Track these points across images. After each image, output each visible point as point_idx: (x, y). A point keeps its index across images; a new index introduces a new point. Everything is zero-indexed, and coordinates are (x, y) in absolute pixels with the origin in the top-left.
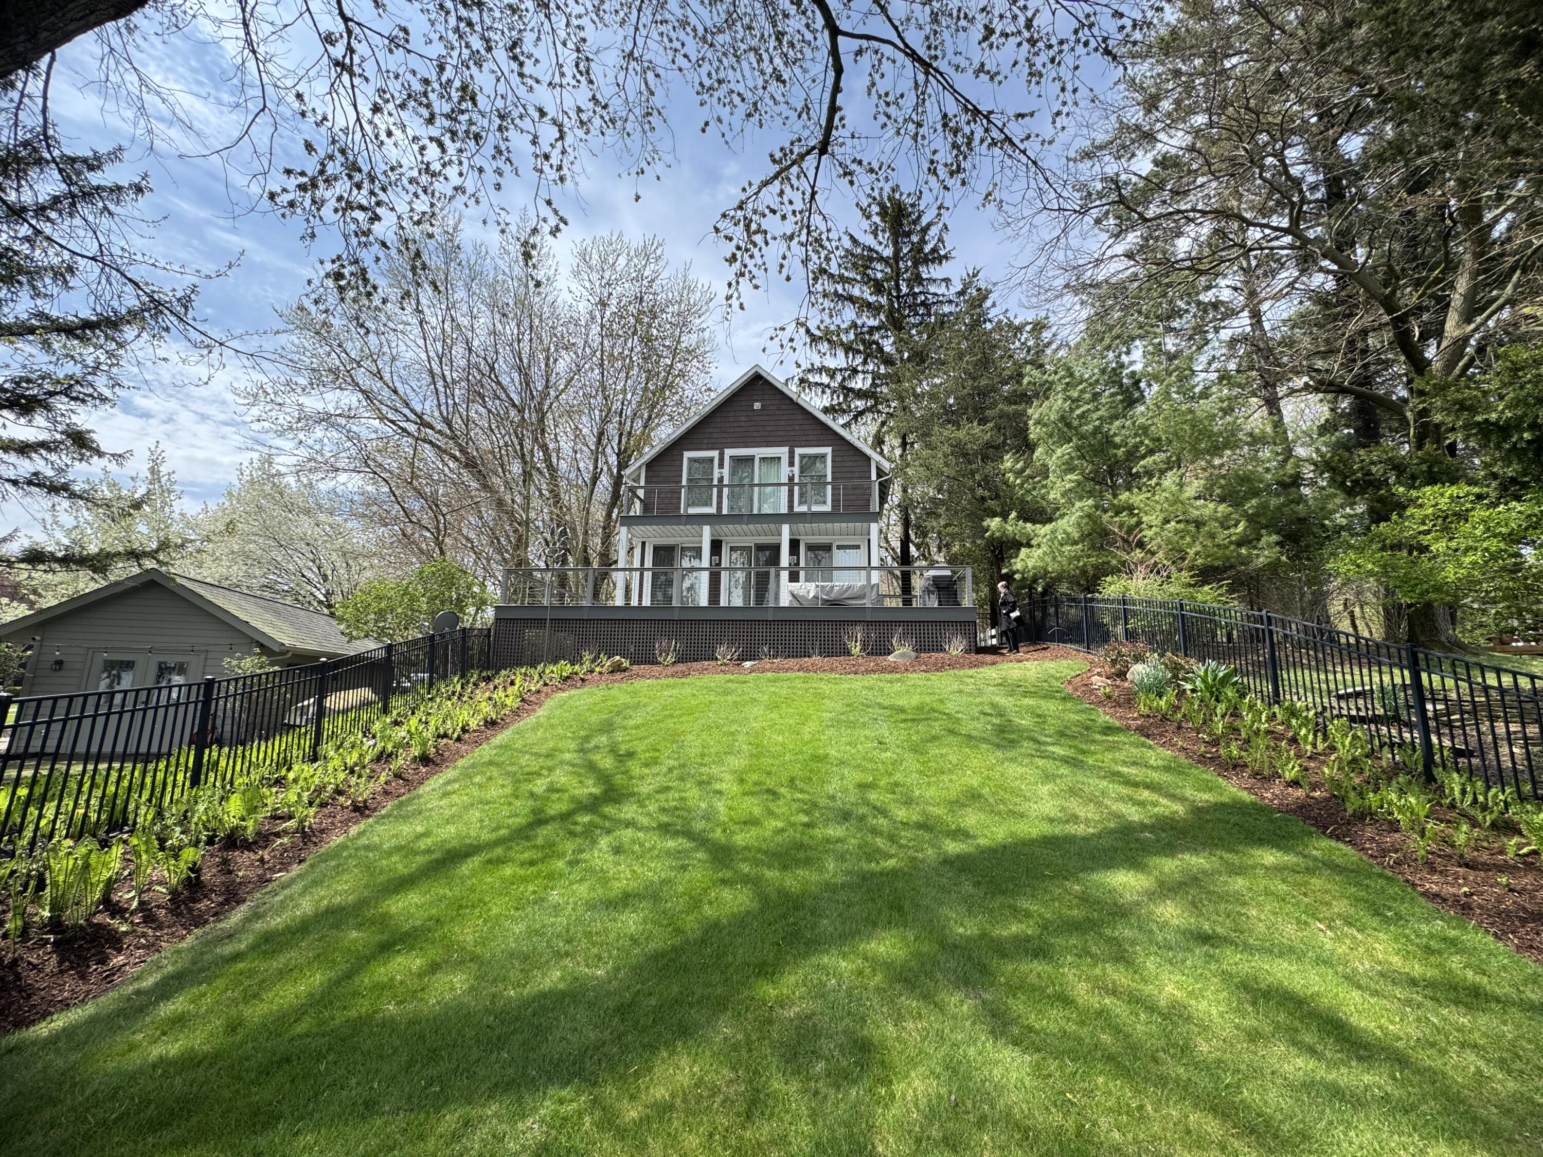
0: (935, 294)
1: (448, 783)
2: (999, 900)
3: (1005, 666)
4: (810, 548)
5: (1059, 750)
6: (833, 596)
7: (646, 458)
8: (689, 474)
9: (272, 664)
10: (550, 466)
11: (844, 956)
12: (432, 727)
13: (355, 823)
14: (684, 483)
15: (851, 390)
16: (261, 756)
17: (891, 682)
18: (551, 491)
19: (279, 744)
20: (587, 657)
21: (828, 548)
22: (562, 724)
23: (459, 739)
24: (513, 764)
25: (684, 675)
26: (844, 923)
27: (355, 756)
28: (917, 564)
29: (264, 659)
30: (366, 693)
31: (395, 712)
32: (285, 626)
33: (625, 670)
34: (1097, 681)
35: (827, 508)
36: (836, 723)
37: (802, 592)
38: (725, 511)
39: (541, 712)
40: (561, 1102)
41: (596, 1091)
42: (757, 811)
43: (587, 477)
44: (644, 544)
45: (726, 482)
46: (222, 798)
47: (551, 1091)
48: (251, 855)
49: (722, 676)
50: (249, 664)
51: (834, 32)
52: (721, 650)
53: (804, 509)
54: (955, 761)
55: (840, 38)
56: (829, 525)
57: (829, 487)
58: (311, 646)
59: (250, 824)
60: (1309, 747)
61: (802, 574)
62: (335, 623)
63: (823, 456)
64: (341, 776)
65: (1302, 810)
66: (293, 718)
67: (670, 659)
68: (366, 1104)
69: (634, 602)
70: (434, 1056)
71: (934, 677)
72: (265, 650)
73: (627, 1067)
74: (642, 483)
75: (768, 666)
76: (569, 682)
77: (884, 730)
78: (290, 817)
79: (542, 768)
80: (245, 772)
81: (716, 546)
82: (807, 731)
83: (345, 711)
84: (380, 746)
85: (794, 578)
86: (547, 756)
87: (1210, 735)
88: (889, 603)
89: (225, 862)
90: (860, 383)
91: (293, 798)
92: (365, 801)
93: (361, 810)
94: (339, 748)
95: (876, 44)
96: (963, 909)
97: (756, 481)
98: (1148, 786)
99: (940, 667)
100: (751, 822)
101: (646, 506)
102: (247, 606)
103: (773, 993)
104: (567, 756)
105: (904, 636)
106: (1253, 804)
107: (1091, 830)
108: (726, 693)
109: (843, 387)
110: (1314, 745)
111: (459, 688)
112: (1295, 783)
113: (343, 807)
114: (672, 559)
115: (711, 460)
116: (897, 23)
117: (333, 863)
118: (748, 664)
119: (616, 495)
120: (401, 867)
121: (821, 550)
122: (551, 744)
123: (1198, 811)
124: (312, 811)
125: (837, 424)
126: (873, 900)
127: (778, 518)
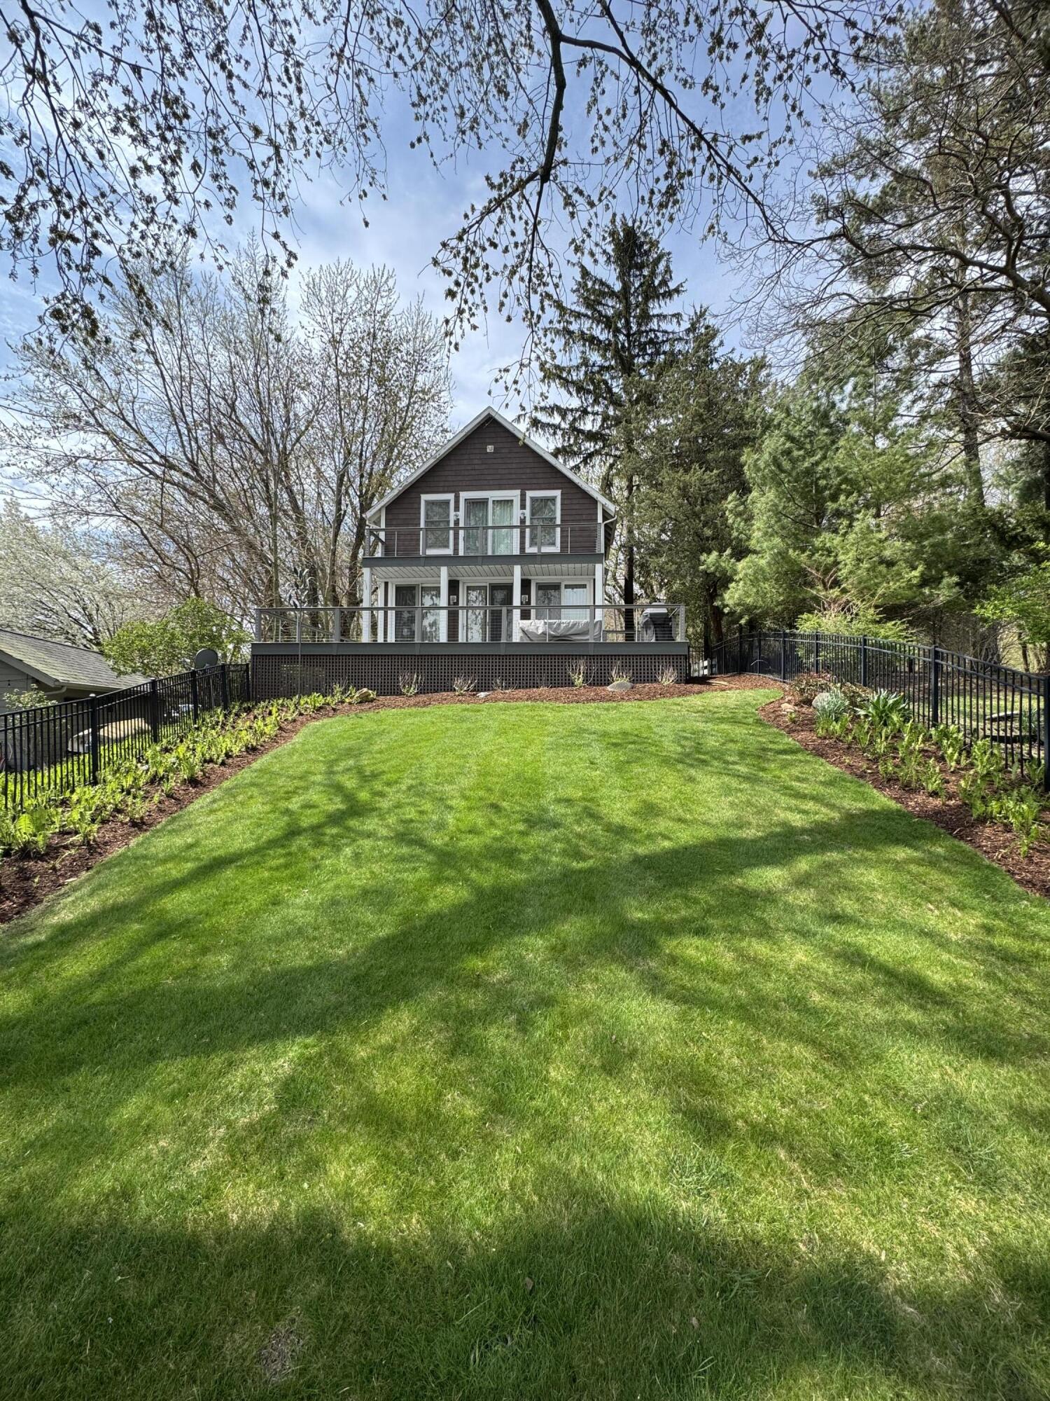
0: (665, 332)
1: (214, 801)
2: (677, 891)
3: (709, 695)
4: (541, 587)
5: (743, 769)
6: (560, 632)
7: (386, 500)
8: (427, 516)
9: (50, 698)
10: (296, 508)
11: (542, 936)
12: (199, 754)
13: (134, 836)
14: (422, 525)
15: (581, 431)
16: (46, 781)
17: (607, 710)
18: (299, 534)
19: (61, 770)
20: (338, 689)
21: (556, 587)
22: (315, 749)
23: (223, 764)
24: (271, 785)
25: (425, 705)
26: (545, 910)
27: (130, 780)
28: (639, 602)
29: (41, 693)
30: (139, 723)
31: (165, 741)
32: (57, 664)
33: (372, 700)
34: (788, 708)
35: (556, 549)
36: (555, 747)
37: (532, 629)
38: (461, 553)
39: (297, 739)
40: (306, 1047)
41: (335, 1038)
42: (480, 822)
43: (331, 518)
44: (386, 584)
45: (462, 524)
46: (14, 819)
47: (298, 1040)
48: (45, 864)
49: (459, 705)
50: (28, 699)
51: (557, 37)
52: (458, 682)
53: (534, 550)
54: (654, 778)
55: (562, 45)
56: (558, 566)
57: (558, 530)
58: (83, 680)
59: (40, 839)
60: (953, 764)
61: (533, 612)
62: (104, 659)
63: (553, 499)
64: (119, 797)
65: (937, 816)
66: (73, 746)
67: (413, 690)
68: (151, 1053)
69: (380, 639)
70: (204, 1016)
71: (646, 705)
72: (41, 686)
73: (360, 1021)
74: (383, 526)
75: (500, 696)
76: (323, 712)
77: (596, 751)
78: (77, 833)
79: (297, 788)
80: (32, 793)
81: (453, 586)
82: (529, 754)
83: (119, 741)
84: (152, 771)
85: (525, 615)
86: (301, 778)
87: (873, 754)
88: (612, 638)
89: (22, 870)
90: (588, 425)
91: (76, 816)
92: (142, 818)
93: (139, 825)
94: (115, 773)
95: (600, 52)
96: (644, 899)
97: (490, 524)
98: (814, 798)
99: (651, 696)
100: (473, 831)
101: (387, 549)
102: (20, 646)
103: (480, 964)
104: (319, 778)
105: (622, 668)
106: (898, 811)
107: (760, 834)
108: (462, 720)
109: (574, 429)
110: (958, 762)
111: (221, 718)
112: (935, 794)
113: (123, 824)
114: (414, 597)
115: (447, 503)
116: (622, 28)
117: (116, 870)
118: (482, 695)
119: (360, 536)
120: (176, 871)
121: (550, 589)
122: (305, 767)
123: (850, 817)
124: (95, 827)
125: (565, 466)
126: (570, 892)
127: (510, 560)
